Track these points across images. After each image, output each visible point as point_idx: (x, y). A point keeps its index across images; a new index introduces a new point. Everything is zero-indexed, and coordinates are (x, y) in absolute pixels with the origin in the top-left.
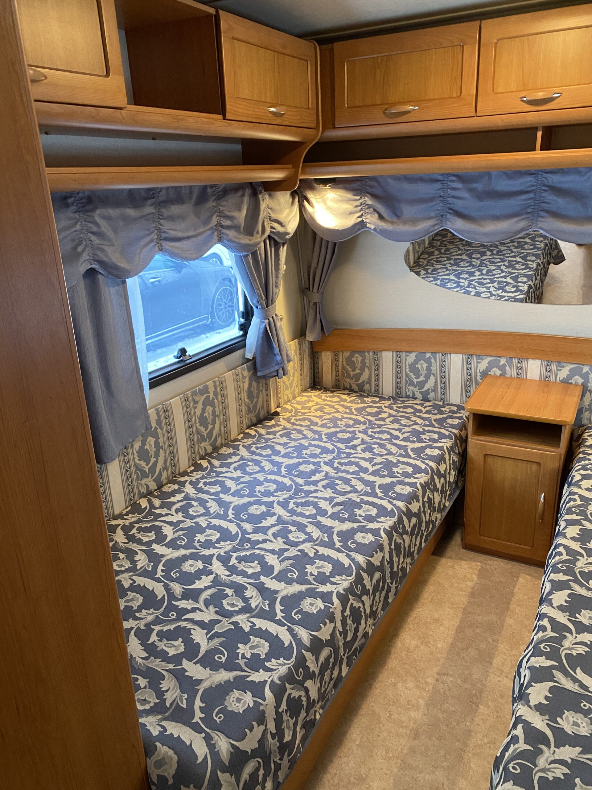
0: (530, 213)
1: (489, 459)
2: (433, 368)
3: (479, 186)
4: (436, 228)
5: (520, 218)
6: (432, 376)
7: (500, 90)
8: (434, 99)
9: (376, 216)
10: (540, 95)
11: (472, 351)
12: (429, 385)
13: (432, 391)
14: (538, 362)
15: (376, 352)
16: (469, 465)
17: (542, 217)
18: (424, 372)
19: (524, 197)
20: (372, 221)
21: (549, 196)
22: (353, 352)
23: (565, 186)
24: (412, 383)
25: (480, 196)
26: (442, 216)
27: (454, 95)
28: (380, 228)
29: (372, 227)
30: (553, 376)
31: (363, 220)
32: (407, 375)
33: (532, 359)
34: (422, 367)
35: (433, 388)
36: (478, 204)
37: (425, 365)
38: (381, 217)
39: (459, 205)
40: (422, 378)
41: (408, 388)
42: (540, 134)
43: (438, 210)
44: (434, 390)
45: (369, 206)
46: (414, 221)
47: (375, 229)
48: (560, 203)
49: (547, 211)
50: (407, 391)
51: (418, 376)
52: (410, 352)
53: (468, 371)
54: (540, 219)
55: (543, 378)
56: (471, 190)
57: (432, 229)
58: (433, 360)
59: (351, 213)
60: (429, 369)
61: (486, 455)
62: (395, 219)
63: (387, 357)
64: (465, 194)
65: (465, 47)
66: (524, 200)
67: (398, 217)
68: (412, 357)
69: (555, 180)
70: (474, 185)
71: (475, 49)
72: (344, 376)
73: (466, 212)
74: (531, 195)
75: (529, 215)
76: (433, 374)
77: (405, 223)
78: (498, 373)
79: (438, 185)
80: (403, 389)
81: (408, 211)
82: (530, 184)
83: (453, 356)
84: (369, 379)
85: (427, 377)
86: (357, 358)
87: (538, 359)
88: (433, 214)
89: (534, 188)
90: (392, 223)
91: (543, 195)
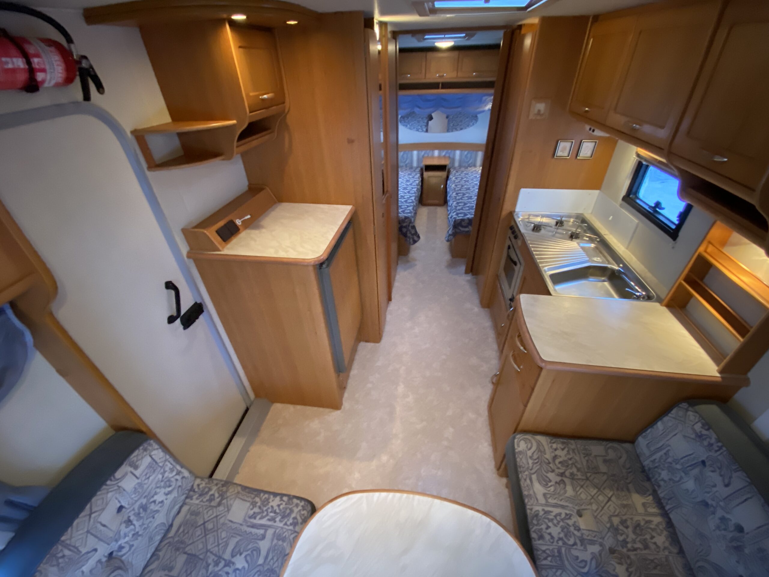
1: (429, 178)
5: (434, 108)
7: (431, 72)
8: (415, 74)
10: (440, 75)
11: (419, 149)
16: (424, 180)
25: (424, 101)
27: (419, 72)
32: (400, 159)
35: (408, 163)
36: (423, 104)
42: (440, 85)
48: (444, 103)
51: (404, 159)
56: (421, 99)
58: (408, 154)
60: (407, 157)
65: (422, 60)
68: (402, 153)
71: (425, 60)
83: (414, 151)
87: (437, 150)
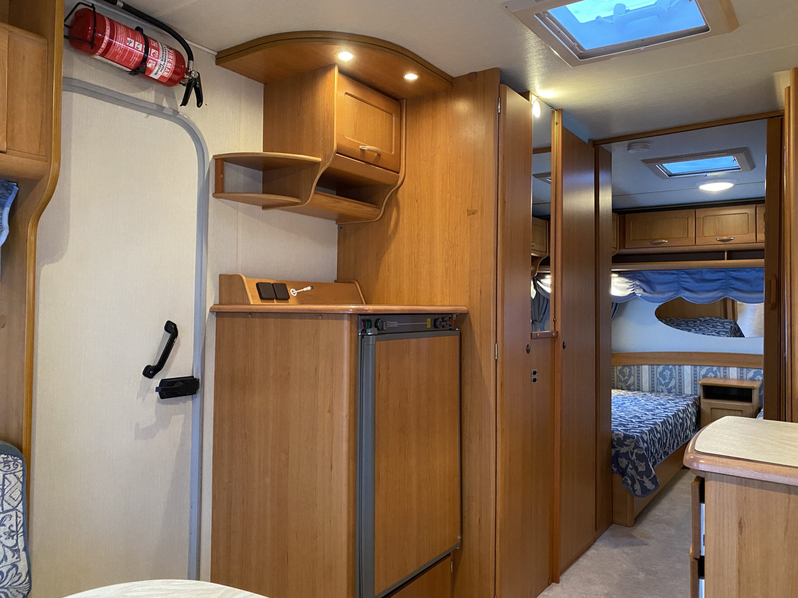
0: (724, 289)
1: (714, 411)
2: (674, 374)
3: (696, 276)
4: (675, 296)
5: (719, 291)
6: (673, 379)
7: (707, 235)
8: (674, 238)
9: (642, 290)
10: (725, 238)
11: (696, 364)
12: (672, 384)
13: (674, 388)
14: (736, 369)
15: (639, 365)
17: (731, 291)
18: (668, 377)
19: (720, 282)
20: (639, 292)
21: (733, 281)
22: (624, 366)
23: (740, 277)
24: (661, 384)
25: (697, 281)
26: (678, 290)
27: (685, 237)
28: (644, 295)
29: (640, 295)
30: (745, 377)
31: (634, 292)
32: (658, 379)
33: (732, 367)
34: (667, 374)
35: (674, 386)
36: (697, 285)
37: (669, 373)
38: (644, 291)
39: (686, 285)
40: (667, 381)
41: (659, 387)
42: (726, 253)
43: (675, 287)
44: (675, 387)
45: (638, 285)
46: (663, 293)
47: (641, 297)
48: (738, 284)
49: (733, 288)
50: (658, 388)
51: (664, 380)
52: (660, 365)
53: (695, 375)
54: (729, 292)
55: (739, 378)
56: (692, 278)
57: (673, 296)
58: (673, 370)
59: (628, 289)
60: (671, 375)
61: (712, 408)
62: (652, 292)
63: (645, 369)
64: (690, 280)
65: (689, 219)
66: (720, 283)
67: (654, 290)
68: (661, 368)
69: (734, 274)
70: (694, 276)
71: (693, 219)
72: (617, 381)
73: (690, 288)
74: (724, 281)
75: (724, 290)
76: (674, 378)
77: (658, 293)
78: (713, 375)
79: (675, 276)
80: (655, 388)
81: (659, 288)
82: (723, 276)
83: (685, 367)
84: (634, 382)
85: (671, 380)
86: (627, 370)
87: (736, 367)
88: (673, 289)
89: (725, 278)
90: (651, 293)
91: (730, 281)
